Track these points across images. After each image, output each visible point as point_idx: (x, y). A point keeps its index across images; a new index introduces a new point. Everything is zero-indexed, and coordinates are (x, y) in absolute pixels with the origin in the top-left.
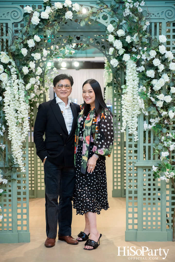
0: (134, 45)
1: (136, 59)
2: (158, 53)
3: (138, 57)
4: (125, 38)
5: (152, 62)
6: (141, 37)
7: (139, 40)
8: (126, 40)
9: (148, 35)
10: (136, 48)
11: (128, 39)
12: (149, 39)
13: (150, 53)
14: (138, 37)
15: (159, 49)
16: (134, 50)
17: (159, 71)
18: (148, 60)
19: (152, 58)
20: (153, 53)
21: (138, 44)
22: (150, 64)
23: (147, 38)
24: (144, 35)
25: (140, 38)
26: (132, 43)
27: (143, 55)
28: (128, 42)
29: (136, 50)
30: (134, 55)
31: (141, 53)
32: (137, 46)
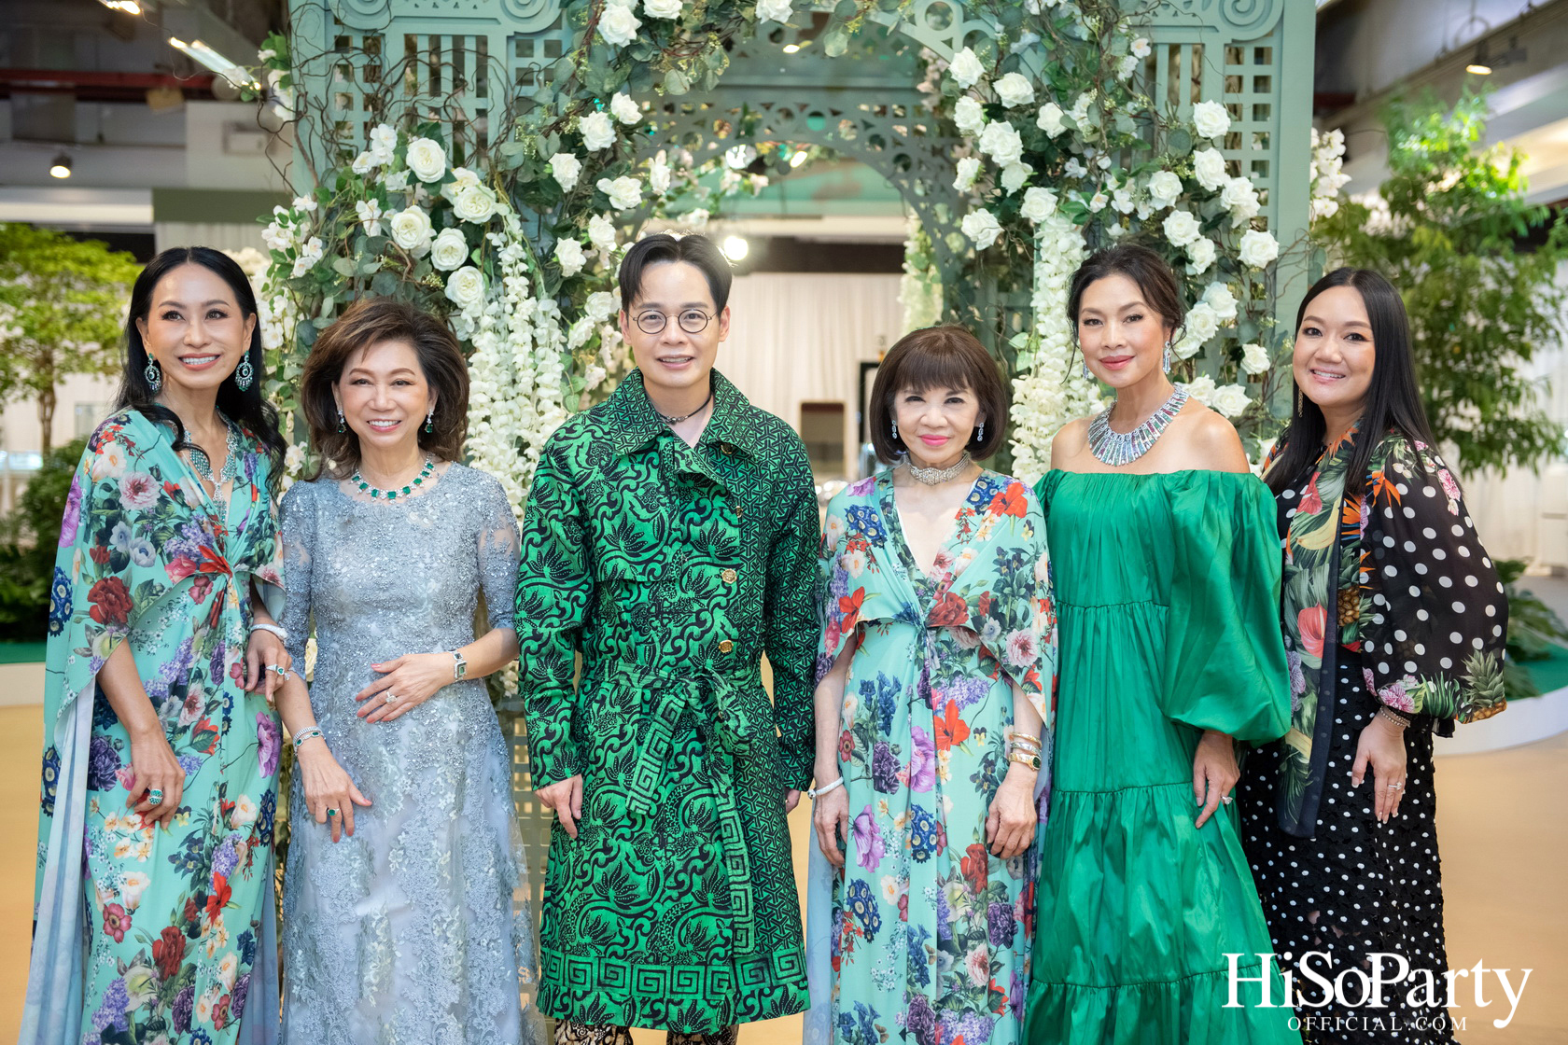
0: (1074, 149)
1: (1085, 212)
2: (1188, 184)
3: (1098, 203)
4: (1035, 116)
5: (1161, 229)
6: (1110, 113)
7: (1099, 124)
8: (1041, 124)
9: (1141, 101)
10: (1082, 163)
11: (1051, 119)
12: (1146, 119)
13: (1152, 186)
14: (1095, 112)
15: (1191, 167)
16: (1074, 169)
17: (1189, 270)
18: (1143, 216)
19: (1160, 207)
20: (1166, 187)
21: (1093, 145)
22: (1146, 237)
23: (1135, 117)
24: (1121, 103)
25: (1108, 115)
26: (1068, 135)
27: (1117, 194)
28: (1051, 135)
29: (1083, 171)
30: (1073, 196)
31: (1112, 183)
32: (1089, 153)
